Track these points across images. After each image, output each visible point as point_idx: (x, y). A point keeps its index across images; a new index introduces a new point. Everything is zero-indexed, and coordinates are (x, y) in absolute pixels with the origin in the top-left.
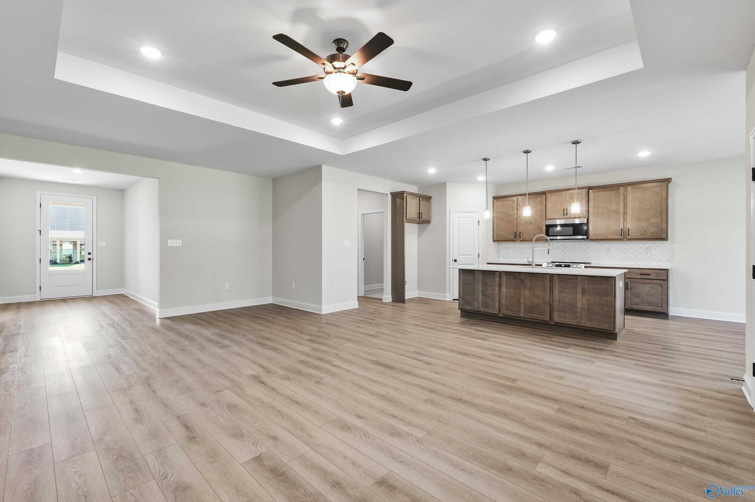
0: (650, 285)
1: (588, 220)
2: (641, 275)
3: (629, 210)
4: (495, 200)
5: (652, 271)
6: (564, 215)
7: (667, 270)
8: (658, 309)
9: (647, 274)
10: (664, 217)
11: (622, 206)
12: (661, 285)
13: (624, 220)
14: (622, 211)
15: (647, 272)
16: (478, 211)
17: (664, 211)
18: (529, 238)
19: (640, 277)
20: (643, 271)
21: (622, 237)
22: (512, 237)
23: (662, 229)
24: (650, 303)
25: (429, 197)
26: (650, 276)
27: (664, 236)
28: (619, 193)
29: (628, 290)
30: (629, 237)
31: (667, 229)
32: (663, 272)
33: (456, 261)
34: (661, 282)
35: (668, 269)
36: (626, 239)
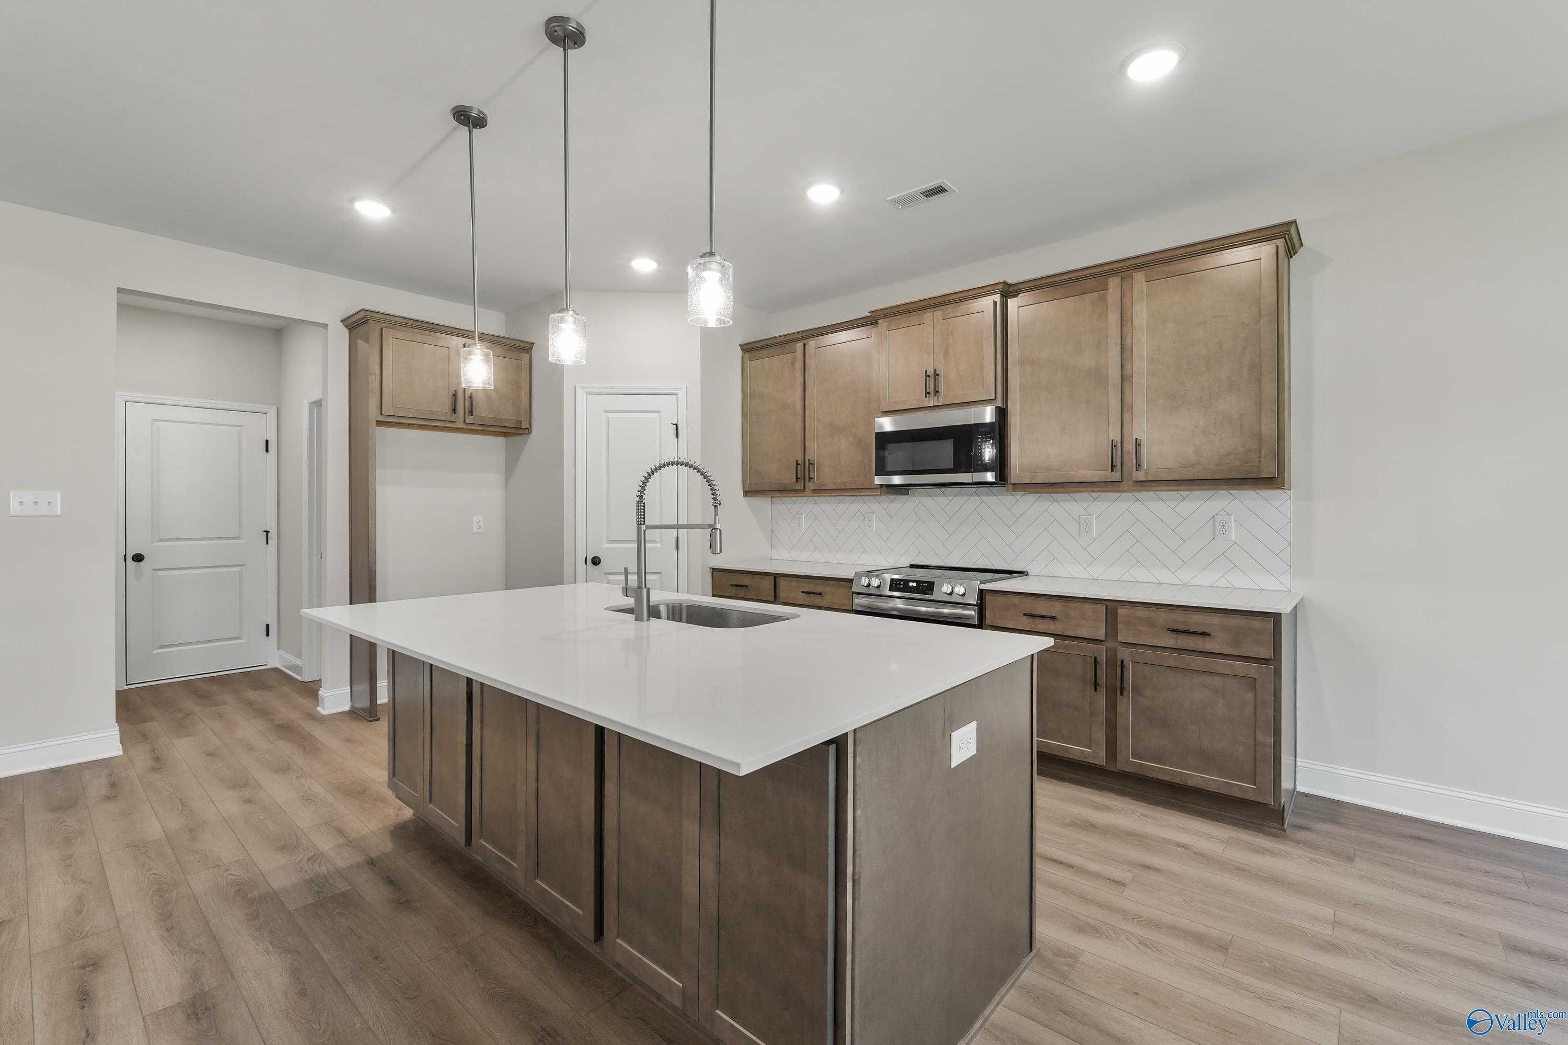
0: (1207, 679)
1: (1002, 413)
2: (1174, 635)
3: (1140, 366)
4: (747, 355)
5: (1215, 619)
6: (927, 393)
7: (1276, 618)
8: (1243, 787)
9: (1195, 630)
10: (1269, 389)
11: (1114, 352)
12: (1252, 683)
13: (1125, 410)
14: (1114, 373)
15: (1196, 621)
16: (676, 391)
17: (1269, 365)
18: (834, 484)
19: (1169, 641)
20: (1180, 619)
21: (1116, 476)
22: (788, 477)
23: (1259, 438)
24: (1208, 760)
25: (526, 345)
26: (1207, 639)
27: (1269, 470)
28: (1103, 299)
29: (1125, 693)
30: (1140, 476)
31: (1280, 437)
32: (1257, 624)
33: (596, 561)
34: (1252, 669)
35: (1281, 614)
36: (1131, 483)
